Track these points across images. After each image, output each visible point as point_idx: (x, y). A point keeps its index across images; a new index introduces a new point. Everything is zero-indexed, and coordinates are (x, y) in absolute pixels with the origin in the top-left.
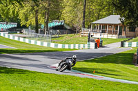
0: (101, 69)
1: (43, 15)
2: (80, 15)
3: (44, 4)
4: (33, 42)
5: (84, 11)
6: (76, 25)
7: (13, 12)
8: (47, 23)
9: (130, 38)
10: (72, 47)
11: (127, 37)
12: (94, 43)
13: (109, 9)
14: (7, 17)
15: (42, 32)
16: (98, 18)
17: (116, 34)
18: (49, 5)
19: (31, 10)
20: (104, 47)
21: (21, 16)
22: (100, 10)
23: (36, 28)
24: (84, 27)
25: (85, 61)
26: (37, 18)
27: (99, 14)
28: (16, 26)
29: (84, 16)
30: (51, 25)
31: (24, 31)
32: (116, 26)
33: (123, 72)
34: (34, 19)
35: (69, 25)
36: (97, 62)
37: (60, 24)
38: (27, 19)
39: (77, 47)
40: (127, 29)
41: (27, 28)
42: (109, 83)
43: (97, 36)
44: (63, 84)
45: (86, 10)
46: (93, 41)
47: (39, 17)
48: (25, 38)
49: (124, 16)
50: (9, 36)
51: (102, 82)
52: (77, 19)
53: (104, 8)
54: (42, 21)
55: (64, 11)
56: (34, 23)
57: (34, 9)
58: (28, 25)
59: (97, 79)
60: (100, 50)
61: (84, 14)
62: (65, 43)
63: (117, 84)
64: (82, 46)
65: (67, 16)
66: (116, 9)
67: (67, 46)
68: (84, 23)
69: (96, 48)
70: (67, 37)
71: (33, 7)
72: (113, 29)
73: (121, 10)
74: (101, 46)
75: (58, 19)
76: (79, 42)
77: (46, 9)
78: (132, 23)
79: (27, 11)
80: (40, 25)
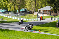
0: (43, 29)
1: (18, 6)
2: (34, 6)
3: (18, 1)
4: (13, 18)
5: (35, 5)
6: (31, 10)
7: (5, 5)
8: (19, 10)
9: (55, 16)
10: (30, 20)
11: (54, 16)
12: (39, 18)
13: (46, 3)
14: (2, 7)
15: (17, 14)
16: (41, 8)
17: (49, 14)
18: (20, 2)
19: (13, 4)
20: (44, 20)
21: (8, 7)
22: (42, 4)
23: (15, 12)
24: (35, 11)
25: (36, 26)
26: (15, 7)
27: (42, 6)
28: (6, 11)
29: (35, 7)
30: (21, 10)
31: (9, 13)
32: (49, 11)
33: (52, 31)
34: (14, 8)
35: (28, 10)
36: (41, 26)
37: (25, 10)
38: (11, 8)
39: (32, 20)
40: (54, 12)
41: (11, 12)
42: (46, 35)
43: (41, 15)
44: (26, 36)
45: (36, 4)
46: (39, 17)
47: (16, 7)
48: (10, 16)
49: (52, 7)
50: (3, 15)
51: (43, 35)
52: (32, 8)
53: (43, 3)
54: (17, 9)
55: (27, 5)
56: (14, 9)
57: (14, 4)
58: (11, 11)
59: (41, 33)
60: (42, 21)
61: (35, 6)
62: (27, 18)
63: (49, 36)
64: (34, 19)
65: (28, 6)
66: (49, 4)
67: (28, 20)
68: (35, 10)
69: (40, 20)
70: (28, 15)
71: (13, 3)
72: (48, 12)
73: (51, 4)
74: (43, 19)
75: (24, 8)
76: (33, 18)
77: (19, 3)
78: (55, 9)
79: (11, 4)
80: (16, 10)
